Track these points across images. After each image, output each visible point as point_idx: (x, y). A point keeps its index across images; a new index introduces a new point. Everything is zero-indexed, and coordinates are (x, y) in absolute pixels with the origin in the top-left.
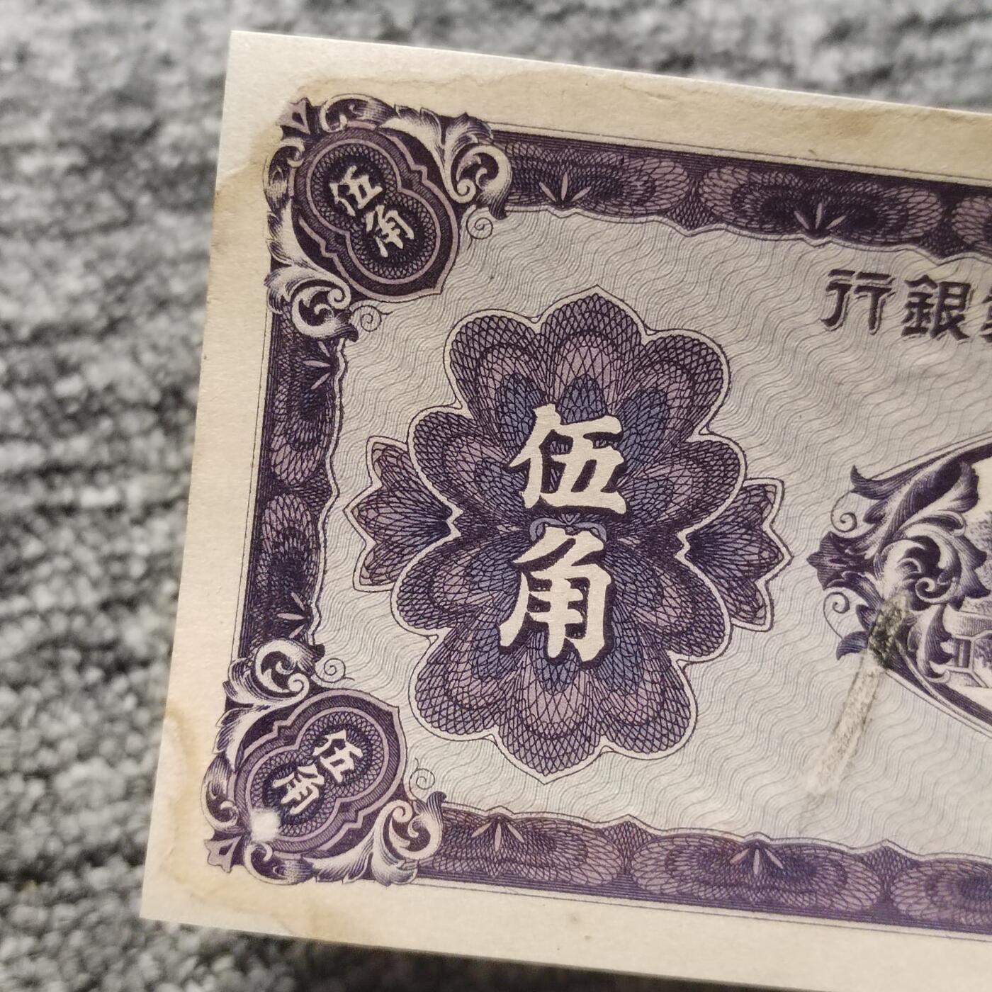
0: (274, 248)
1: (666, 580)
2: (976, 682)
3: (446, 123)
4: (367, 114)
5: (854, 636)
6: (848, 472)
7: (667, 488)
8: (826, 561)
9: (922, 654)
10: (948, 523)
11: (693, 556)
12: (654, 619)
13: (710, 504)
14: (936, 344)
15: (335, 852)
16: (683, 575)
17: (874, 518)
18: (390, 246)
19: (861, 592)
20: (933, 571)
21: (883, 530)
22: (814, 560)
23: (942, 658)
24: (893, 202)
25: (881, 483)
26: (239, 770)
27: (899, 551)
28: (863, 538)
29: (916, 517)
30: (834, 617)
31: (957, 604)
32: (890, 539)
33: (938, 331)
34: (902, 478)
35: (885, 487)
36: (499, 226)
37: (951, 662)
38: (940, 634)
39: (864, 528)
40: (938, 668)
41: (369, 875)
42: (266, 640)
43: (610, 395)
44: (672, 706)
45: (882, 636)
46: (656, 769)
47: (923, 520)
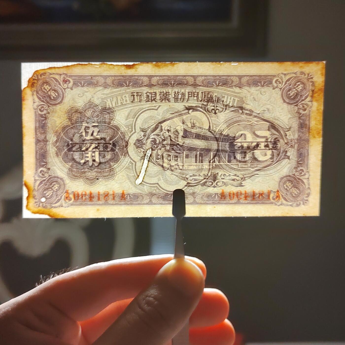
0: (34, 100)
2: (164, 162)
3: (60, 75)
4: (47, 75)
5: (143, 157)
6: (139, 128)
8: (137, 144)
9: (154, 159)
11: (113, 146)
13: (115, 136)
14: (152, 103)
15: (56, 203)
16: (112, 149)
17: (144, 136)
18: (53, 97)
19: (143, 149)
20: (155, 144)
21: (146, 138)
22: (134, 144)
23: (158, 159)
24: (140, 80)
25: (145, 129)
26: (38, 191)
27: (150, 140)
28: (142, 139)
30: (139, 154)
31: (160, 149)
32: (148, 139)
33: (152, 101)
34: (149, 128)
36: (72, 91)
37: (160, 159)
38: (157, 155)
39: (143, 137)
40: (158, 161)
41: (62, 206)
42: (40, 168)
44: (112, 172)
45: (147, 156)
46: (110, 183)
47: (154, 135)
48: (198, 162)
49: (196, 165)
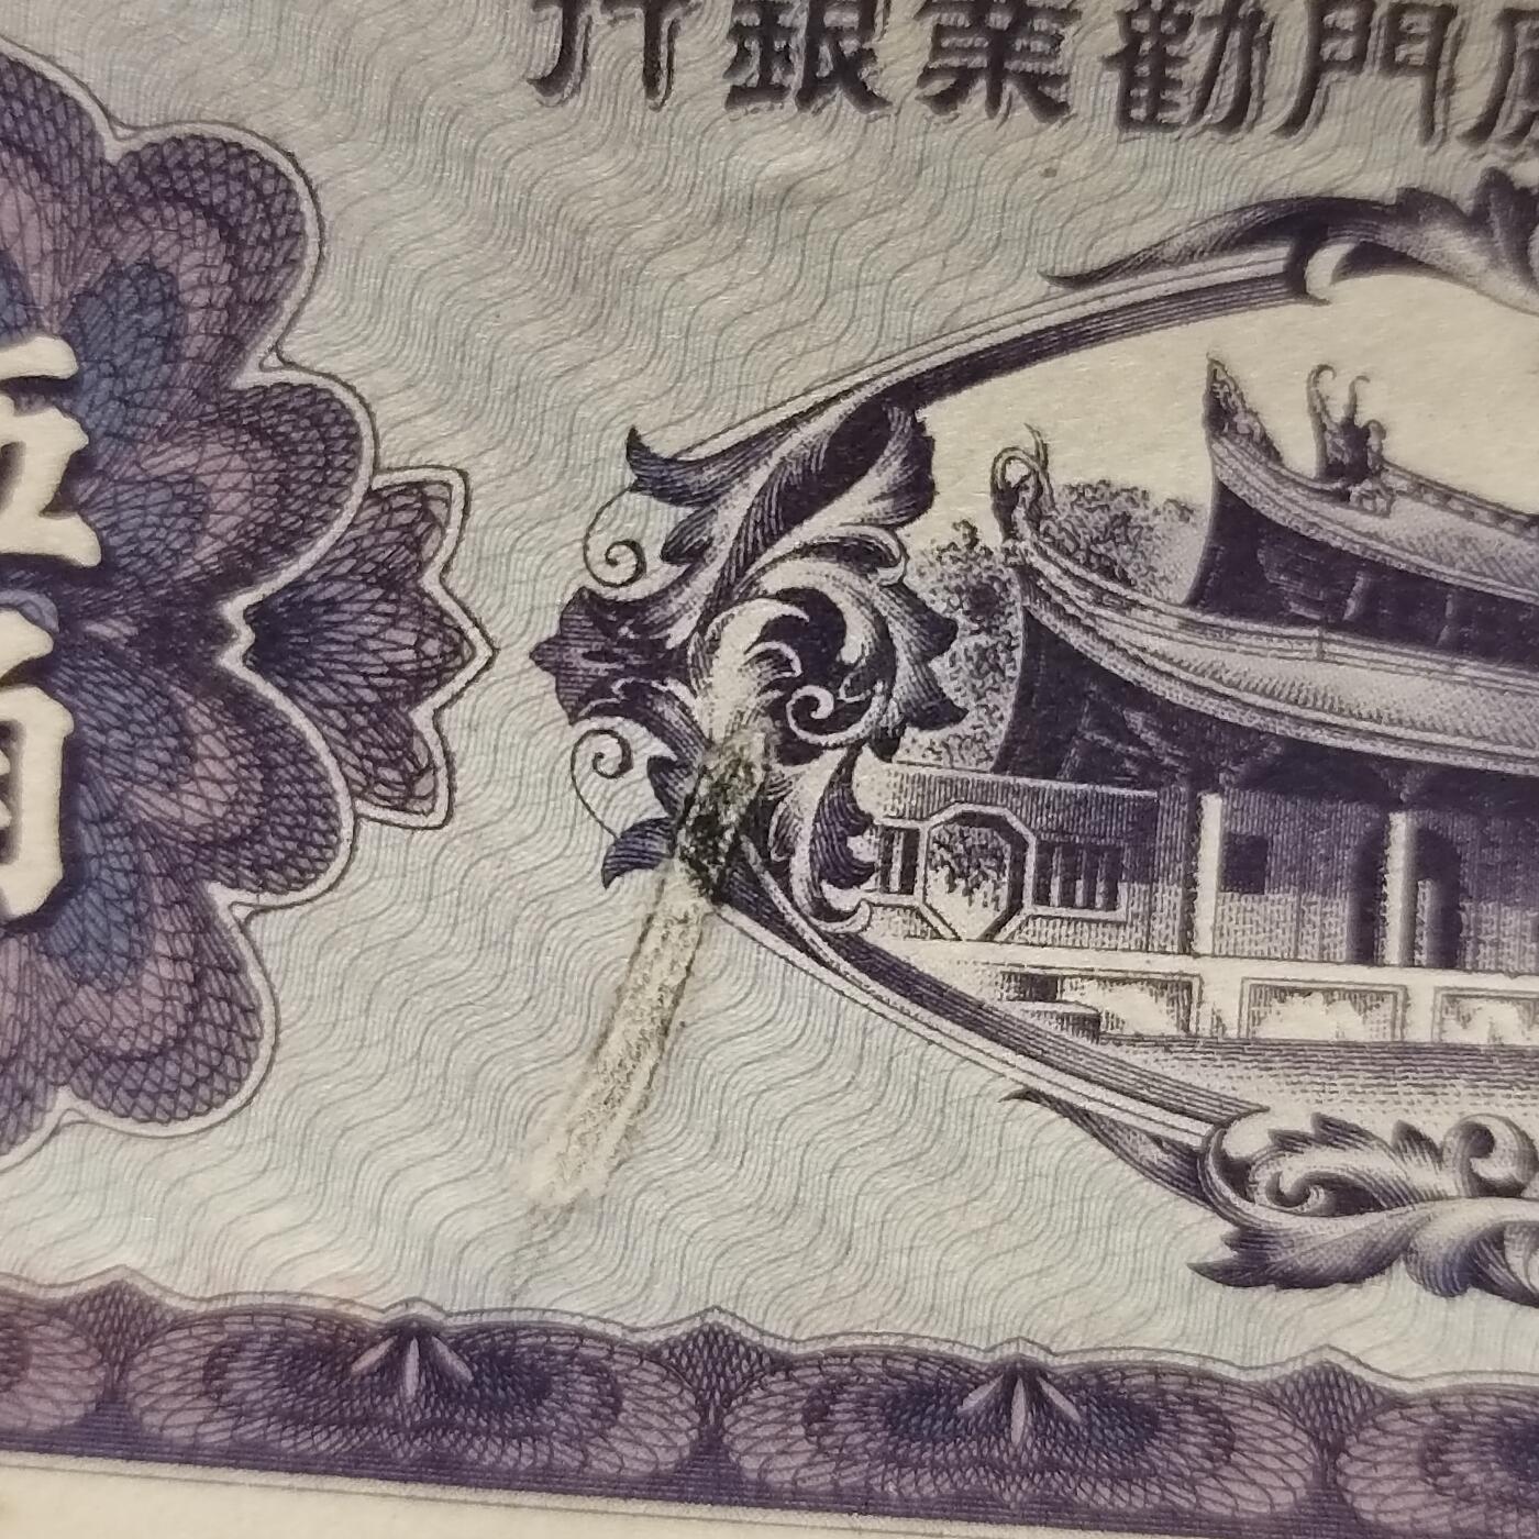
1: (199, 717)
2: (929, 926)
5: (641, 829)
6: (620, 444)
7: (191, 500)
8: (575, 656)
9: (800, 865)
10: (859, 554)
11: (259, 658)
12: (174, 811)
13: (295, 534)
14: (810, 123)
16: (239, 705)
17: (685, 552)
19: (658, 728)
20: (825, 667)
21: (706, 578)
22: (542, 655)
23: (851, 874)
25: (700, 465)
27: (745, 625)
28: (659, 598)
29: (786, 544)
30: (594, 787)
31: (886, 746)
32: (723, 598)
33: (810, 92)
34: (747, 451)
35: (710, 474)
37: (871, 884)
38: (843, 814)
39: (661, 574)
40: (840, 898)
43: (42, 285)
44: (216, 1012)
45: (708, 826)
46: (180, 1159)
47: (805, 551)
48: (1393, 945)
49: (1363, 998)
